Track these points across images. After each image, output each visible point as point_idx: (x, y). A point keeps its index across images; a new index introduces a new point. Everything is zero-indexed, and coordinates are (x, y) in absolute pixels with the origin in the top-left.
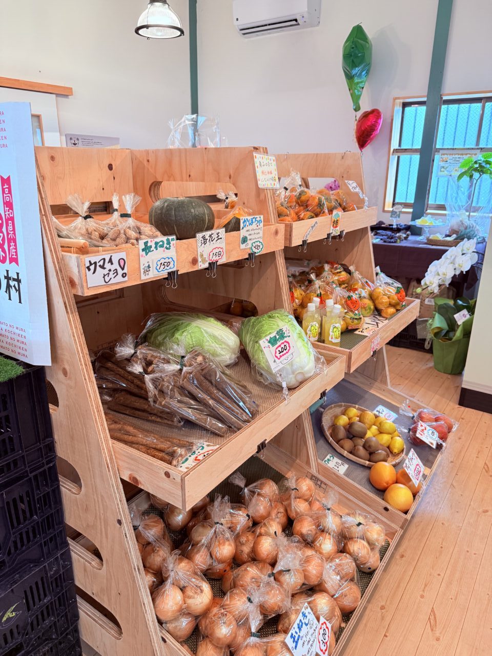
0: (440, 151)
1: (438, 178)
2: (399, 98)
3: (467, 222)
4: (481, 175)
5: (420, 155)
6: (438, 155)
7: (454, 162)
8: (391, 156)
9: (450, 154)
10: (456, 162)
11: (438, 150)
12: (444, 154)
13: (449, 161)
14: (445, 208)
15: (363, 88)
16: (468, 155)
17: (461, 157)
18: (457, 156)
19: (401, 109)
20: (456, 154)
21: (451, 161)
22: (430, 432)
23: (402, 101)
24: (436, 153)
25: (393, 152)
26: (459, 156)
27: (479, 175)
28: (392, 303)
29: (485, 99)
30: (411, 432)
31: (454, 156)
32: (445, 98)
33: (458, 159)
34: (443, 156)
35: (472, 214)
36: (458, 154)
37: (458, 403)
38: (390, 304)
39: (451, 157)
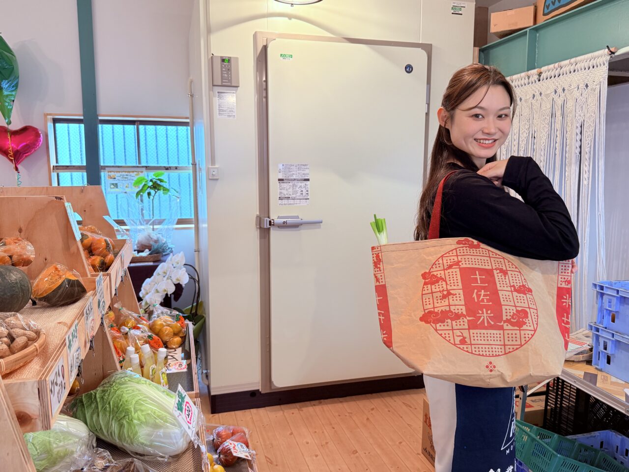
0: (106, 168)
1: (117, 196)
2: (50, 114)
3: (155, 236)
4: (156, 192)
5: (87, 172)
6: (104, 172)
7: (123, 179)
8: (52, 173)
9: (117, 172)
10: (125, 179)
11: (104, 168)
12: (111, 172)
13: (117, 178)
14: (125, 223)
15: (13, 101)
16: (135, 173)
17: (129, 174)
18: (124, 173)
19: (52, 124)
20: (123, 172)
21: (119, 178)
22: (239, 446)
23: (52, 117)
24: (102, 170)
25: (53, 169)
26: (127, 174)
27: (154, 192)
28: (175, 332)
29: (139, 122)
30: (221, 456)
31: (121, 173)
32: (100, 118)
33: (126, 177)
34: (110, 173)
35: (155, 227)
36: (125, 172)
37: (210, 412)
38: (174, 334)
39: (118, 174)
